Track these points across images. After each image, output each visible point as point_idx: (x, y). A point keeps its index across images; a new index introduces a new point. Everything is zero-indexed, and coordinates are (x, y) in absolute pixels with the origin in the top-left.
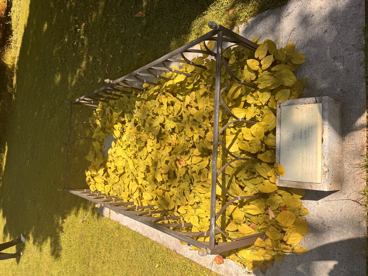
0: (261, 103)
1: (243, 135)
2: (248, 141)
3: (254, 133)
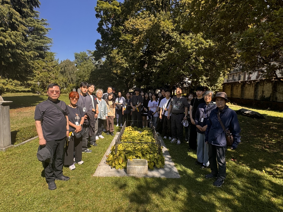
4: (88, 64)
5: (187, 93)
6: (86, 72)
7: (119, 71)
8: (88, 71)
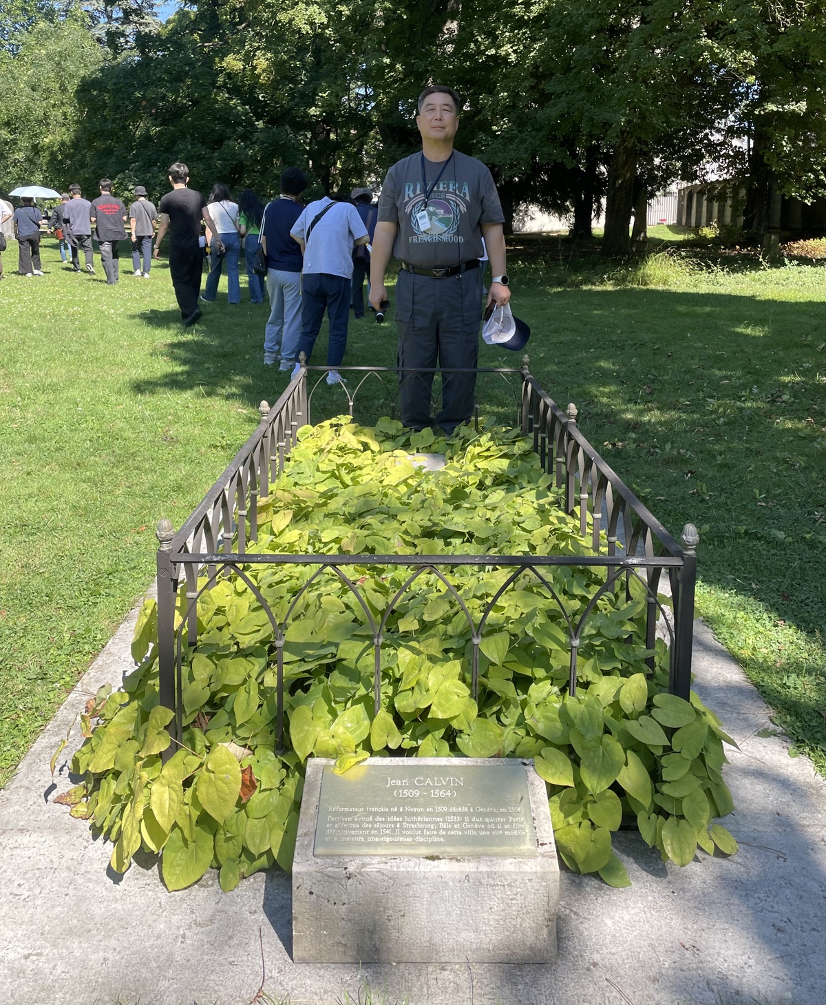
4: (59, 38)
5: (721, 224)
6: (48, 90)
7: (262, 62)
8: (63, 89)
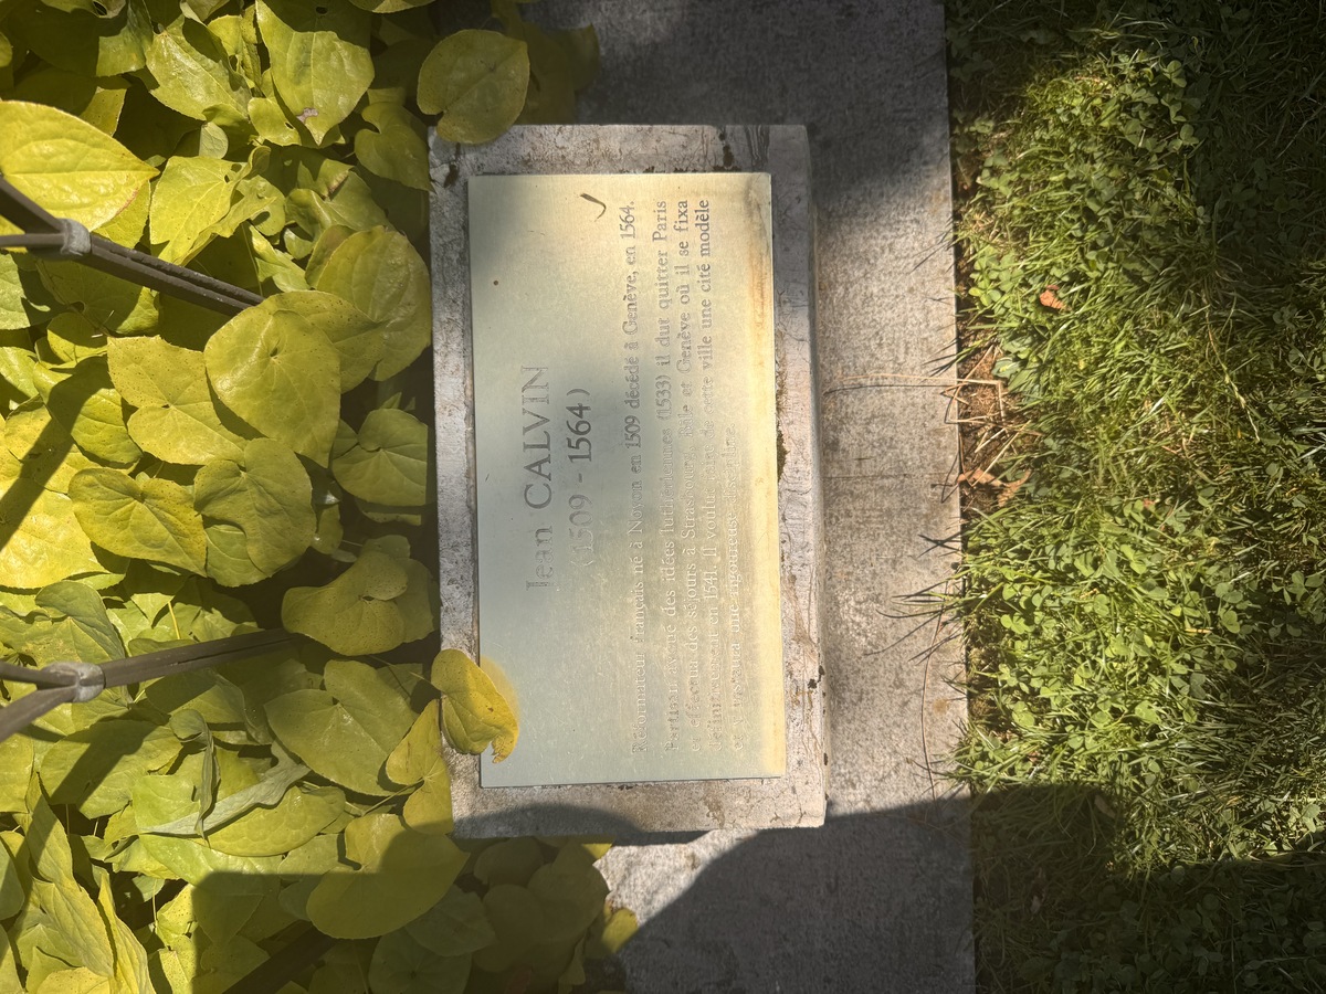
0: (294, 121)
1: (128, 410)
2: (184, 474)
3: (239, 396)
